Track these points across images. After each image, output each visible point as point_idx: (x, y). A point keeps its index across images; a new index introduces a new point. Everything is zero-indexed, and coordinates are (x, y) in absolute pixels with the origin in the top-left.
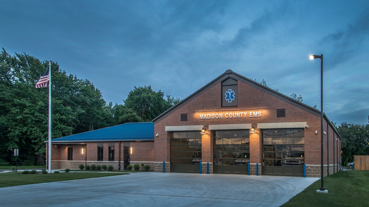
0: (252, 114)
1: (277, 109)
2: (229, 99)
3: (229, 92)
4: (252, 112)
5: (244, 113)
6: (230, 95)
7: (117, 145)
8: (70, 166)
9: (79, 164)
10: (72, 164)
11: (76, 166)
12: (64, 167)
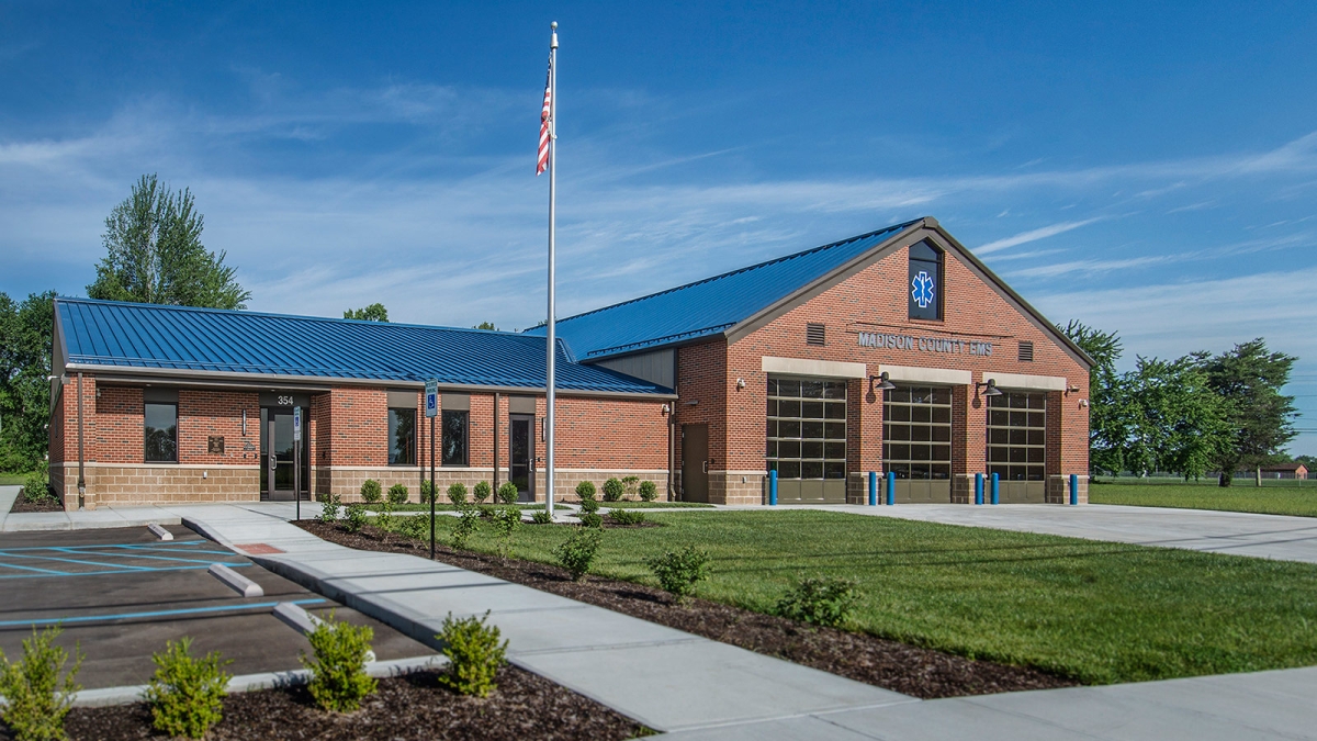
1: (1020, 342)
3: (922, 279)
7: (480, 408)
8: (162, 489)
9: (218, 481)
10: (177, 481)
11: (199, 489)
12: (119, 497)
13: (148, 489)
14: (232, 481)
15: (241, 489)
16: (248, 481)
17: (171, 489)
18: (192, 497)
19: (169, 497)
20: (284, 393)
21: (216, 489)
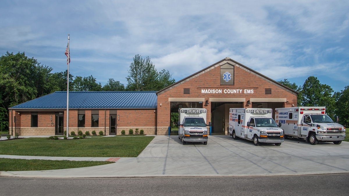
0: (246, 91)
1: (266, 89)
2: (226, 79)
3: (226, 74)
4: (246, 90)
5: (240, 90)
6: (227, 76)
7: (101, 113)
8: (34, 132)
9: (46, 131)
10: (37, 131)
11: (42, 132)
12: (26, 134)
13: (31, 132)
14: (49, 131)
15: (51, 132)
16: (52, 131)
17: (36, 132)
18: (40, 134)
19: (36, 134)
20: (60, 112)
21: (46, 132)
